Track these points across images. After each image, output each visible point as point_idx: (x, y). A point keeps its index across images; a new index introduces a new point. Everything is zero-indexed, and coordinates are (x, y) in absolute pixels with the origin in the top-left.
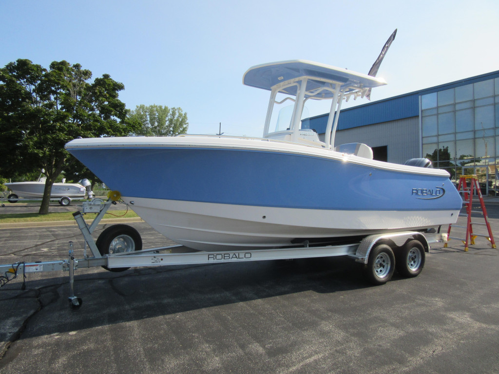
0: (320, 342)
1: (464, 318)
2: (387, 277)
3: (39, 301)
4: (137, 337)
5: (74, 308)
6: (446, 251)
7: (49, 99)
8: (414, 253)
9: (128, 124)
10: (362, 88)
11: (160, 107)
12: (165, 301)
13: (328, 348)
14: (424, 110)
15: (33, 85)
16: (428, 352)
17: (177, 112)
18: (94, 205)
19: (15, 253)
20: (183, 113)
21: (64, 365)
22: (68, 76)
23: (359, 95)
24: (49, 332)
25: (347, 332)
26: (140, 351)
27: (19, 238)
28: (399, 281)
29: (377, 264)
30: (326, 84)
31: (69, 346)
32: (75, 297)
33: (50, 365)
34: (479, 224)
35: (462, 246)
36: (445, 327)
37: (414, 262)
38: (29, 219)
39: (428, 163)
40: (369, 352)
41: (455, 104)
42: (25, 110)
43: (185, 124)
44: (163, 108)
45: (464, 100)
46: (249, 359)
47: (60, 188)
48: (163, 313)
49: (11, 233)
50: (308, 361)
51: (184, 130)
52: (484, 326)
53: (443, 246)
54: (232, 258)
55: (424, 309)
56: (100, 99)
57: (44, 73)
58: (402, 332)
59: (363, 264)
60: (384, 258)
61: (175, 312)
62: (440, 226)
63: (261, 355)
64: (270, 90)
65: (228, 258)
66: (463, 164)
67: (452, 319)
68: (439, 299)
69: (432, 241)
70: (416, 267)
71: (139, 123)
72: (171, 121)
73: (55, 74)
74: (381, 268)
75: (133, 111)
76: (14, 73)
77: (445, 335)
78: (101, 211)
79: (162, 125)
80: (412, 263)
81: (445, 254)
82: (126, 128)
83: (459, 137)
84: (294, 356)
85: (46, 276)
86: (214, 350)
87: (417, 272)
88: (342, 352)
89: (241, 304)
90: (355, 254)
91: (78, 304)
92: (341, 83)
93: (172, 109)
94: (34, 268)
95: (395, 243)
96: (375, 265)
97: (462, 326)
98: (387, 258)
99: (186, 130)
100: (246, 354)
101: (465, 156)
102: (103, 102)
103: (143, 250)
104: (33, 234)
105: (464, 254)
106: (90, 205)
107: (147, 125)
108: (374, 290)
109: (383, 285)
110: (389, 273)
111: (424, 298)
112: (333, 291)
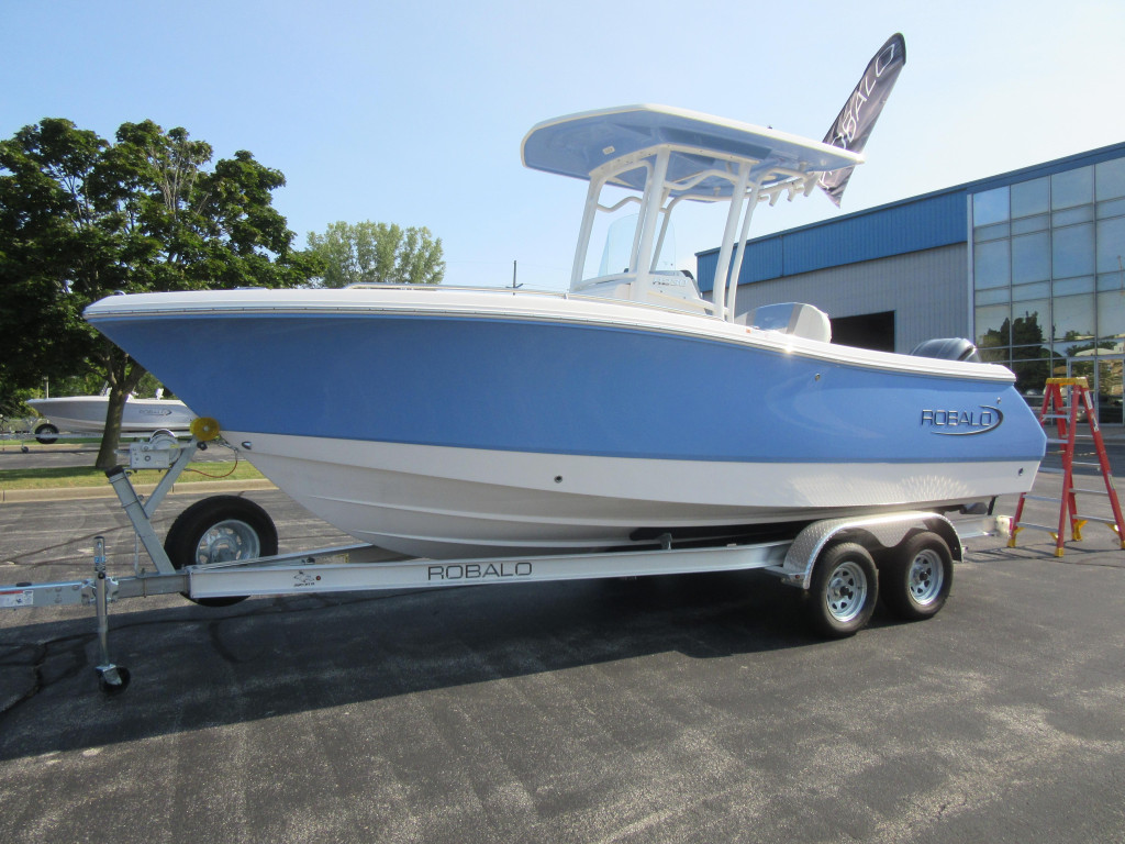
0: (669, 782)
1: (1029, 722)
2: (859, 620)
3: (39, 673)
4: (240, 764)
5: (109, 689)
6: (1012, 557)
7: (114, 208)
8: (925, 562)
9: (295, 263)
10: (805, 173)
11: (382, 227)
12: (327, 676)
13: (688, 796)
14: (981, 228)
15: (79, 177)
16: (928, 808)
17: (418, 237)
18: (155, 450)
19: (18, 560)
20: (433, 240)
21: (49, 831)
22: (158, 155)
23: (800, 189)
24: (36, 748)
25: (740, 757)
26: (236, 799)
27: (40, 524)
28: (887, 629)
29: (834, 588)
30: (716, 163)
31: (74, 783)
32: (112, 666)
33: (15, 833)
34: (1091, 492)
35: (1052, 544)
36: (980, 745)
37: (927, 584)
38: (69, 479)
39: (969, 350)
40: (785, 808)
41: (1051, 214)
42: (57, 234)
43: (438, 265)
44: (388, 229)
45: (1073, 204)
46: (492, 822)
47: (150, 410)
48: (315, 704)
49: (24, 512)
50: (631, 829)
51: (436, 278)
52: (1076, 741)
53: (1005, 545)
54: (486, 574)
55: (937, 699)
56: (230, 207)
57: (103, 150)
58: (874, 757)
59: (799, 590)
60: (850, 576)
61: (341, 702)
62: (994, 499)
63: (522, 812)
64: (588, 179)
65: (477, 574)
66: (1072, 352)
67: (1001, 725)
68: (977, 675)
69: (970, 533)
70: (930, 596)
71: (320, 263)
72: (406, 258)
73: (125, 151)
74: (845, 599)
75: (320, 237)
76: (35, 151)
77: (978, 765)
78: (173, 464)
79: (386, 266)
80: (922, 586)
81: (1010, 562)
82: (289, 274)
83: (1059, 289)
84: (601, 814)
85: (69, 613)
86: (412, 799)
87: (933, 607)
88: (716, 807)
89: (504, 682)
90: (782, 566)
91: (118, 681)
92: (753, 162)
93: (410, 230)
94: (13, 598)
95: (880, 539)
96: (828, 591)
97: (1020, 741)
98: (859, 575)
99: (440, 279)
100: (486, 809)
101: (1078, 334)
102: (236, 215)
103: (279, 556)
104: (72, 515)
105: (1054, 564)
106: (146, 450)
107: (351, 268)
108: (824, 651)
109: (849, 640)
110: (862, 610)
111: (943, 671)
112: (726, 651)
